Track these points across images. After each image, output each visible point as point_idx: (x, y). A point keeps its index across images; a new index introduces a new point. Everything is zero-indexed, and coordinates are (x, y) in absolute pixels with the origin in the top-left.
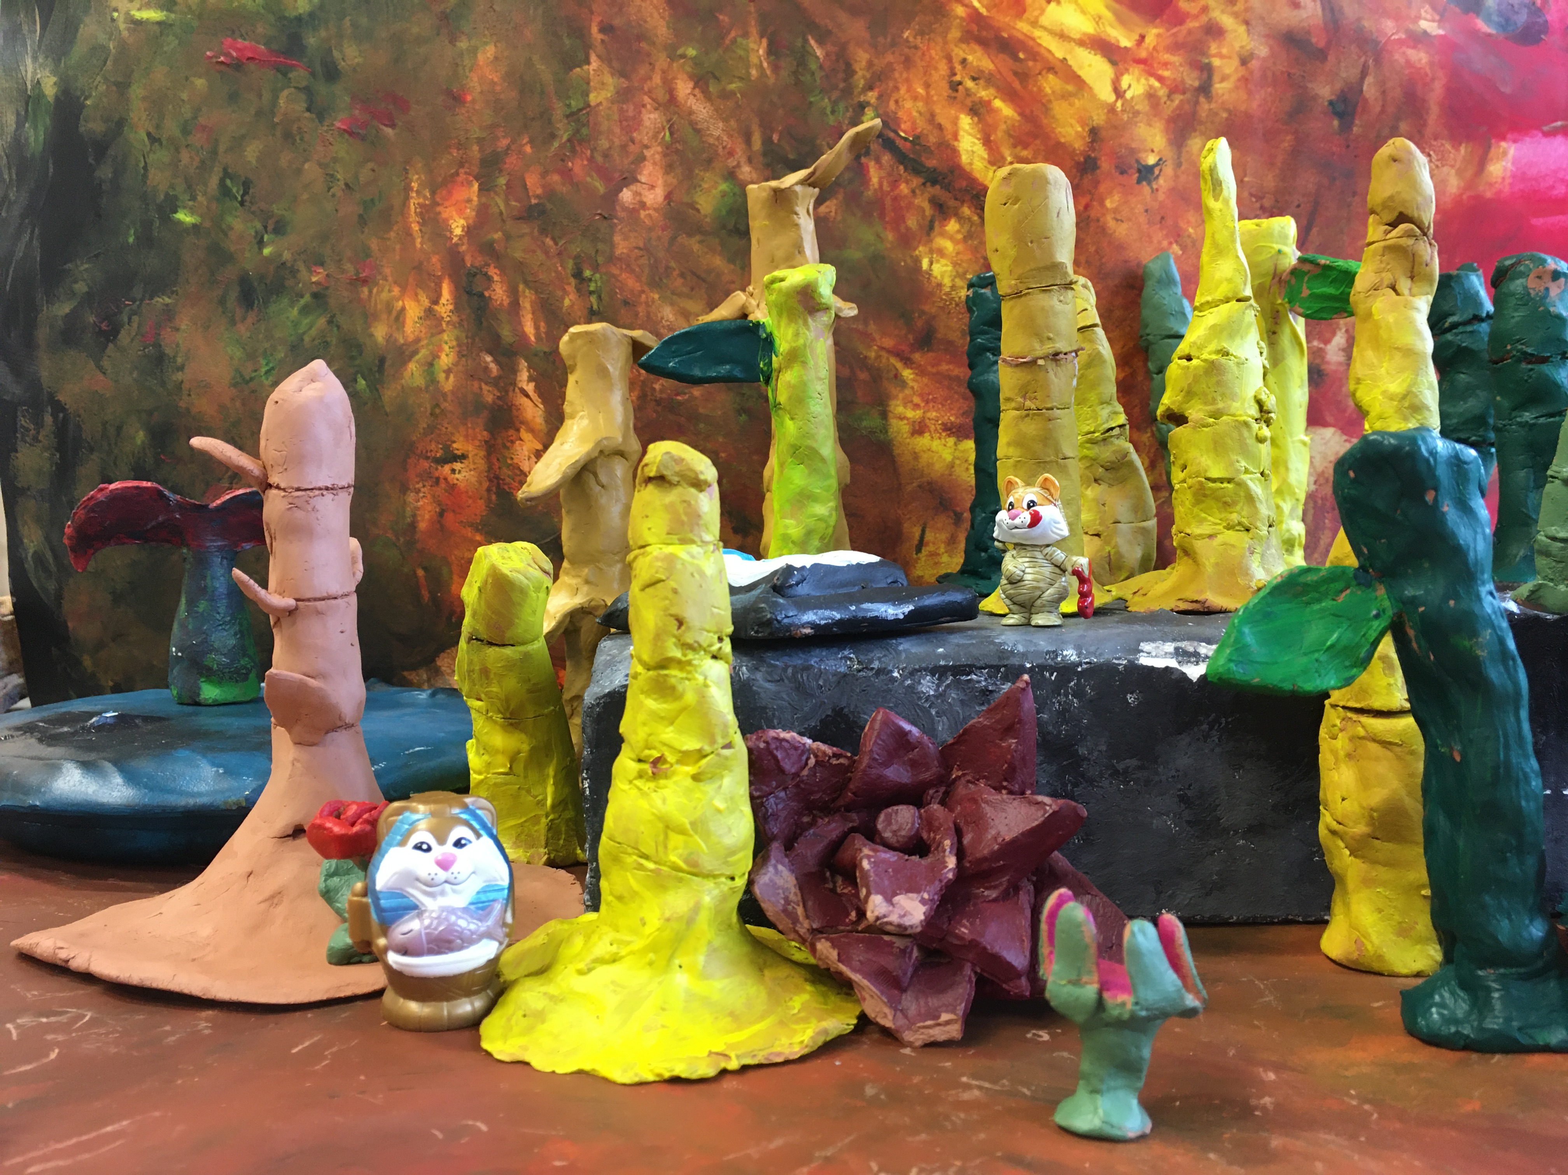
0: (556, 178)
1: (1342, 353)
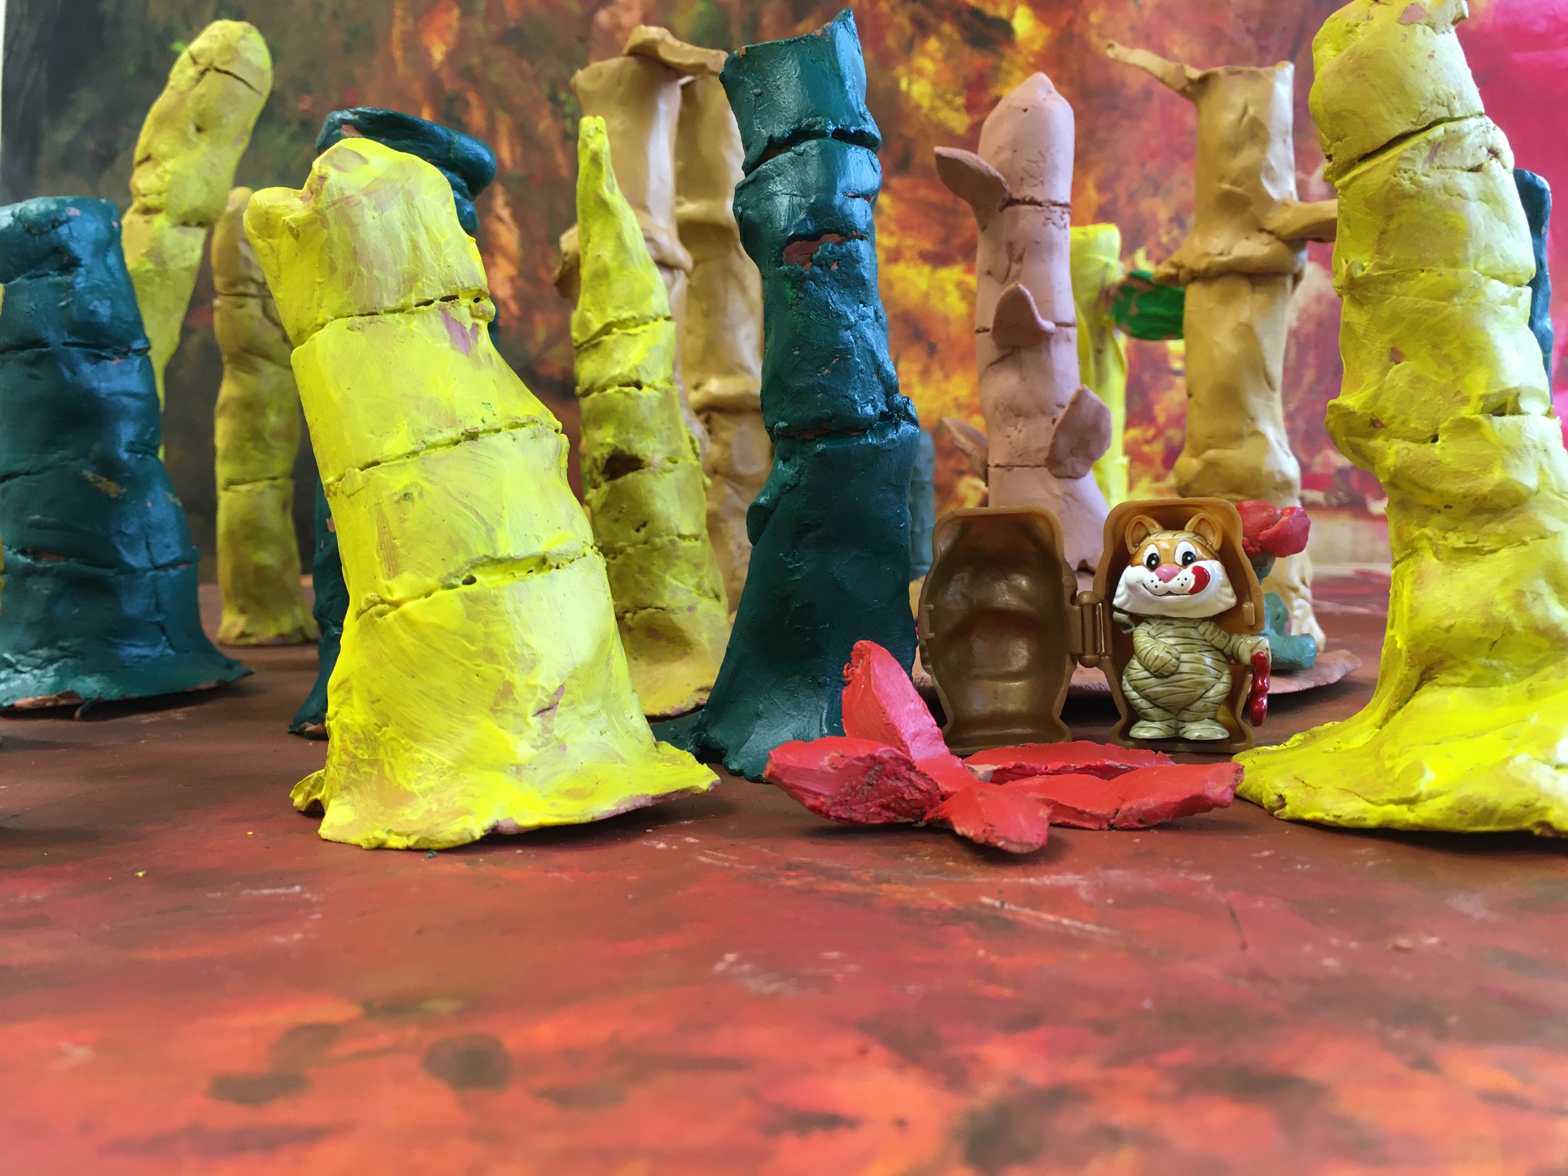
0: (534, 1)
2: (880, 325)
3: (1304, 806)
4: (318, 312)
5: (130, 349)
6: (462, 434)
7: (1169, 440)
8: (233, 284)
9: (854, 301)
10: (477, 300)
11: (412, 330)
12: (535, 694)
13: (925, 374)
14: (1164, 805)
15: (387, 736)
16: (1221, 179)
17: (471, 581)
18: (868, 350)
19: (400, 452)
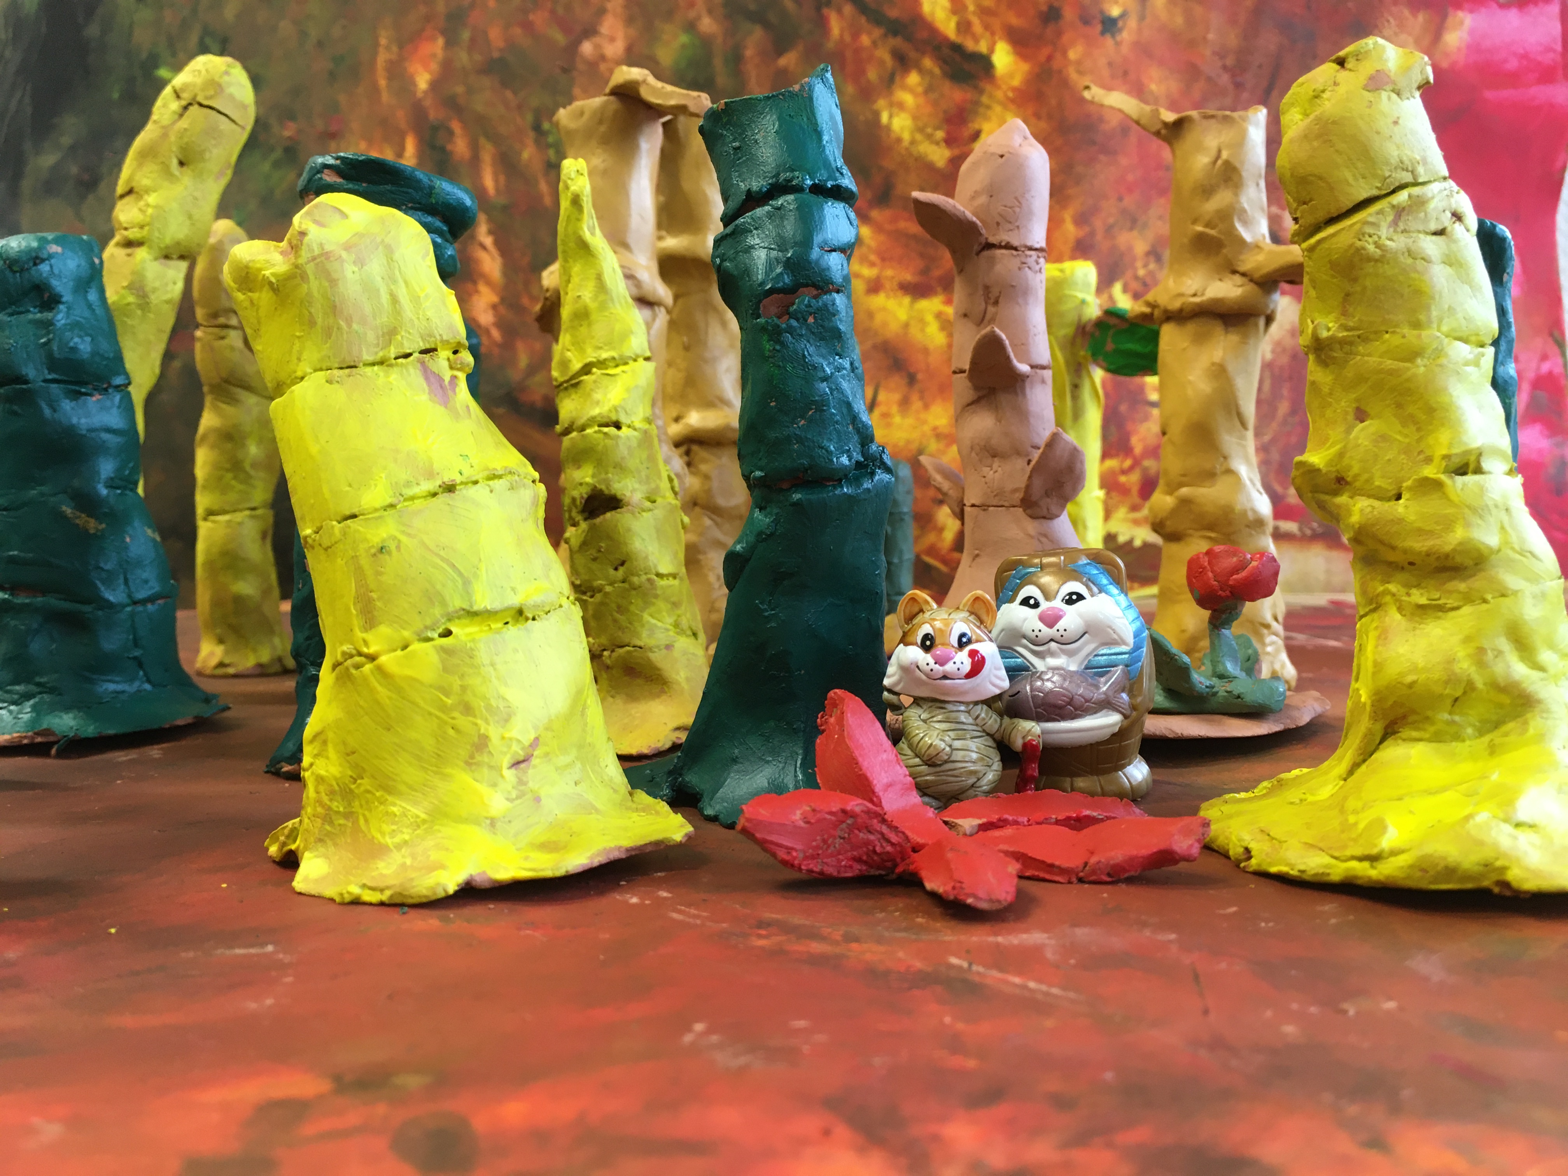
0: (518, 31)
2: (856, 376)
3: (1269, 860)
4: (297, 365)
5: (110, 385)
6: (440, 486)
7: (1145, 471)
8: (215, 315)
9: (830, 354)
10: (455, 352)
11: (391, 383)
12: (509, 747)
13: (905, 404)
14: (1132, 859)
15: (362, 789)
16: (1195, 221)
17: (448, 633)
18: (844, 401)
19: (378, 504)
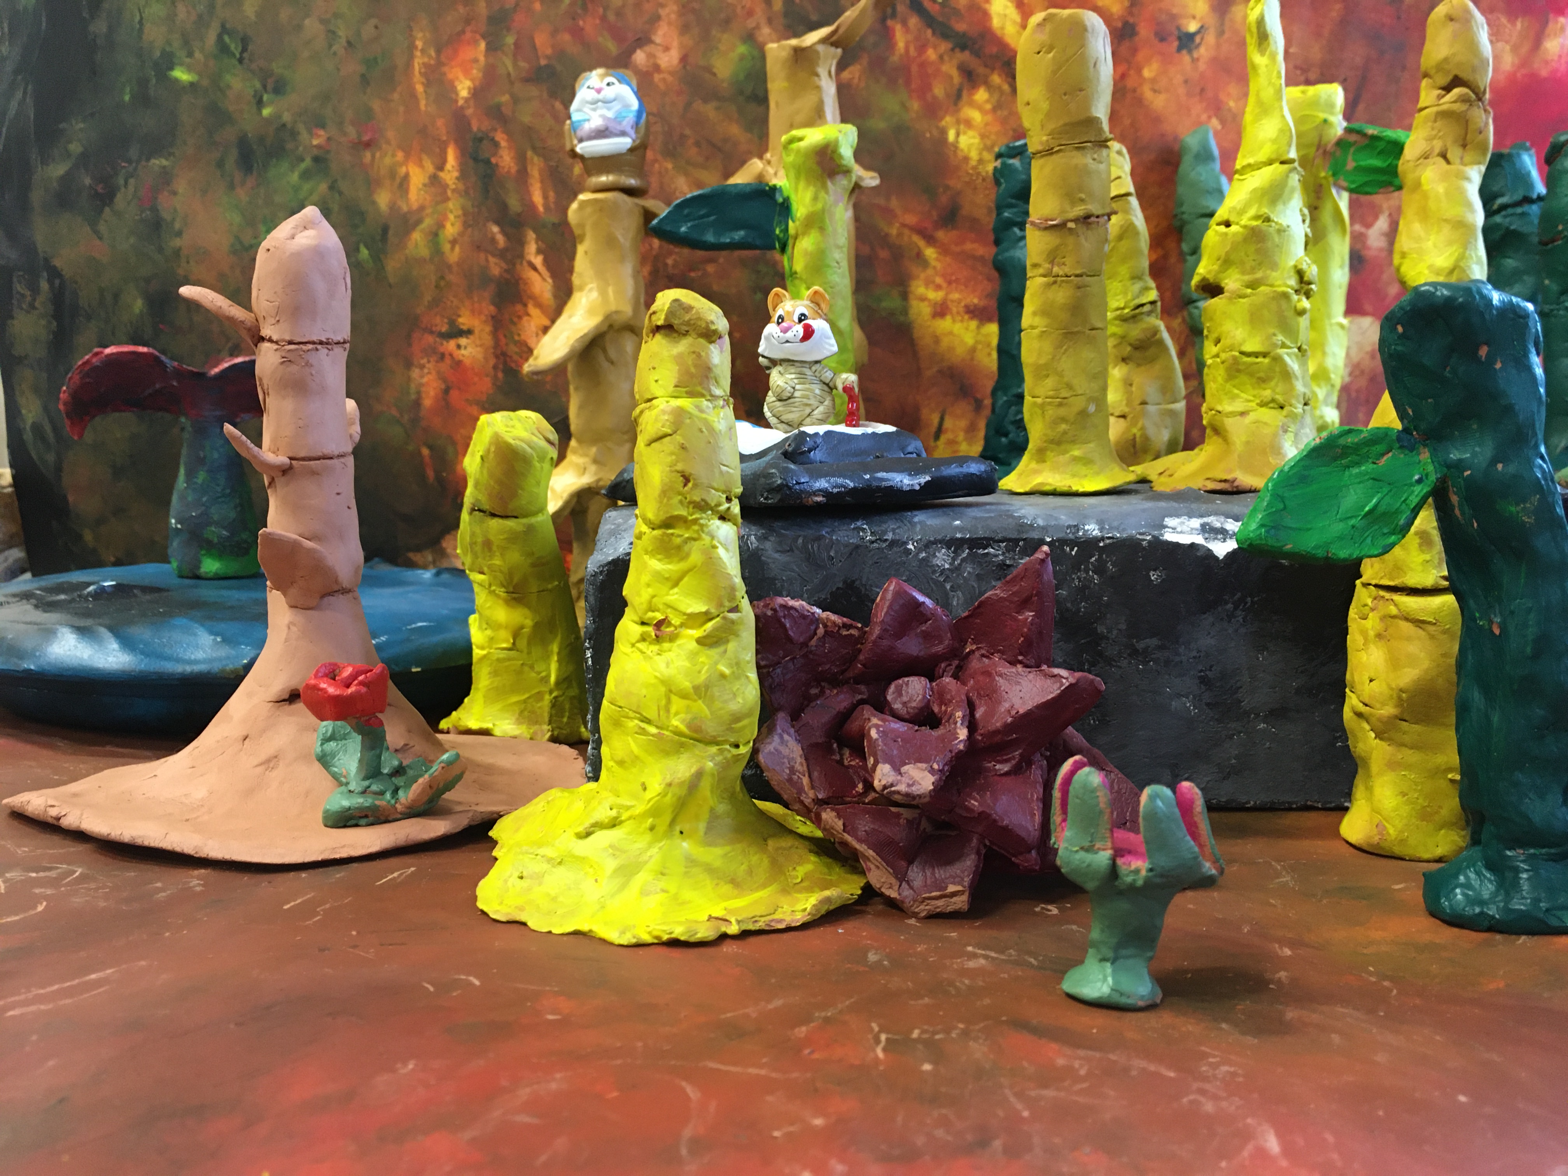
0: (567, 37)
1: (1383, 239)
